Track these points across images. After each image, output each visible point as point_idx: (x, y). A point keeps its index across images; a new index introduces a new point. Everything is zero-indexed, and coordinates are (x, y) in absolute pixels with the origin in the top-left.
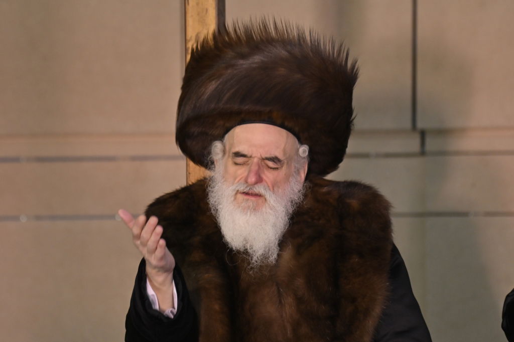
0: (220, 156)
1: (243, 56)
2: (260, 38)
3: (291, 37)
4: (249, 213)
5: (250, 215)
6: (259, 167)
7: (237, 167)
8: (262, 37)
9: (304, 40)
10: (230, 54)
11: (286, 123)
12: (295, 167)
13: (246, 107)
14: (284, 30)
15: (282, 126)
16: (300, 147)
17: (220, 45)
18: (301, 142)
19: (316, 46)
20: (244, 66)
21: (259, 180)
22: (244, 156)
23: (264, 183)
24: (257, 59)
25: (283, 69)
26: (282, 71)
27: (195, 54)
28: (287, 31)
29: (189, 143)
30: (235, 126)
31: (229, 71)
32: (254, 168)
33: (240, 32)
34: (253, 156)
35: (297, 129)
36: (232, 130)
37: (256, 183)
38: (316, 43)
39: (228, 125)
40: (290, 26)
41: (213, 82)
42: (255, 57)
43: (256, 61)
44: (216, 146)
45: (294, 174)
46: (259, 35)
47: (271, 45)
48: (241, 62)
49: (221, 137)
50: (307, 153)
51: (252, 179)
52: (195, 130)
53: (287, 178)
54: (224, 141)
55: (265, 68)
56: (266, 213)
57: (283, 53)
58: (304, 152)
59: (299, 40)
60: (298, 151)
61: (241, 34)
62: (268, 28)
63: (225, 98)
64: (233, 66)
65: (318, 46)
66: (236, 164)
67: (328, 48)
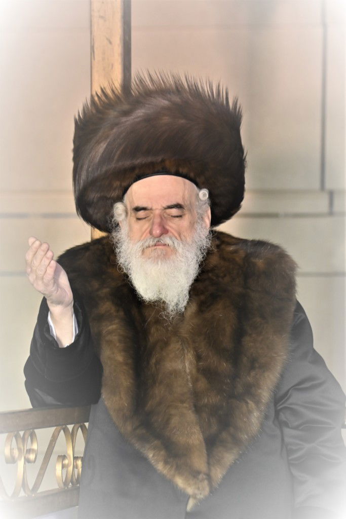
0: (123, 216)
1: (126, 113)
2: (138, 92)
3: (168, 85)
4: (160, 263)
5: (161, 264)
6: (161, 218)
7: (141, 222)
8: (140, 91)
9: (182, 86)
10: (112, 114)
11: (181, 170)
12: (198, 213)
13: (138, 161)
14: (159, 80)
15: (177, 174)
16: (199, 191)
17: (101, 108)
18: (200, 186)
19: (194, 91)
20: (128, 123)
21: (165, 231)
22: (144, 209)
23: (170, 234)
24: (140, 113)
25: (167, 118)
26: (166, 120)
27: (79, 123)
28: (163, 81)
29: (91, 211)
30: (132, 184)
31: (114, 130)
32: (157, 220)
33: (118, 91)
34: (154, 208)
35: (192, 175)
36: (130, 189)
37: (161, 234)
38: (194, 87)
39: (125, 184)
40: (165, 76)
41: (102, 144)
42: (137, 112)
43: (139, 115)
44: (117, 208)
45: (199, 221)
46: (137, 90)
47: (151, 97)
48: (124, 119)
49: (120, 199)
50: (207, 196)
51: (157, 231)
52: (93, 196)
53: (192, 225)
54: (124, 201)
55: (148, 120)
56: (178, 261)
57: (164, 102)
58: (204, 195)
59: (177, 88)
60: (198, 195)
61: (118, 92)
62: (144, 82)
63: (116, 157)
64: (117, 124)
65: (196, 89)
66: (139, 219)
67: (207, 89)
